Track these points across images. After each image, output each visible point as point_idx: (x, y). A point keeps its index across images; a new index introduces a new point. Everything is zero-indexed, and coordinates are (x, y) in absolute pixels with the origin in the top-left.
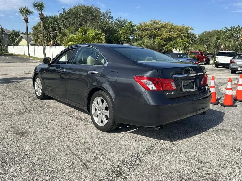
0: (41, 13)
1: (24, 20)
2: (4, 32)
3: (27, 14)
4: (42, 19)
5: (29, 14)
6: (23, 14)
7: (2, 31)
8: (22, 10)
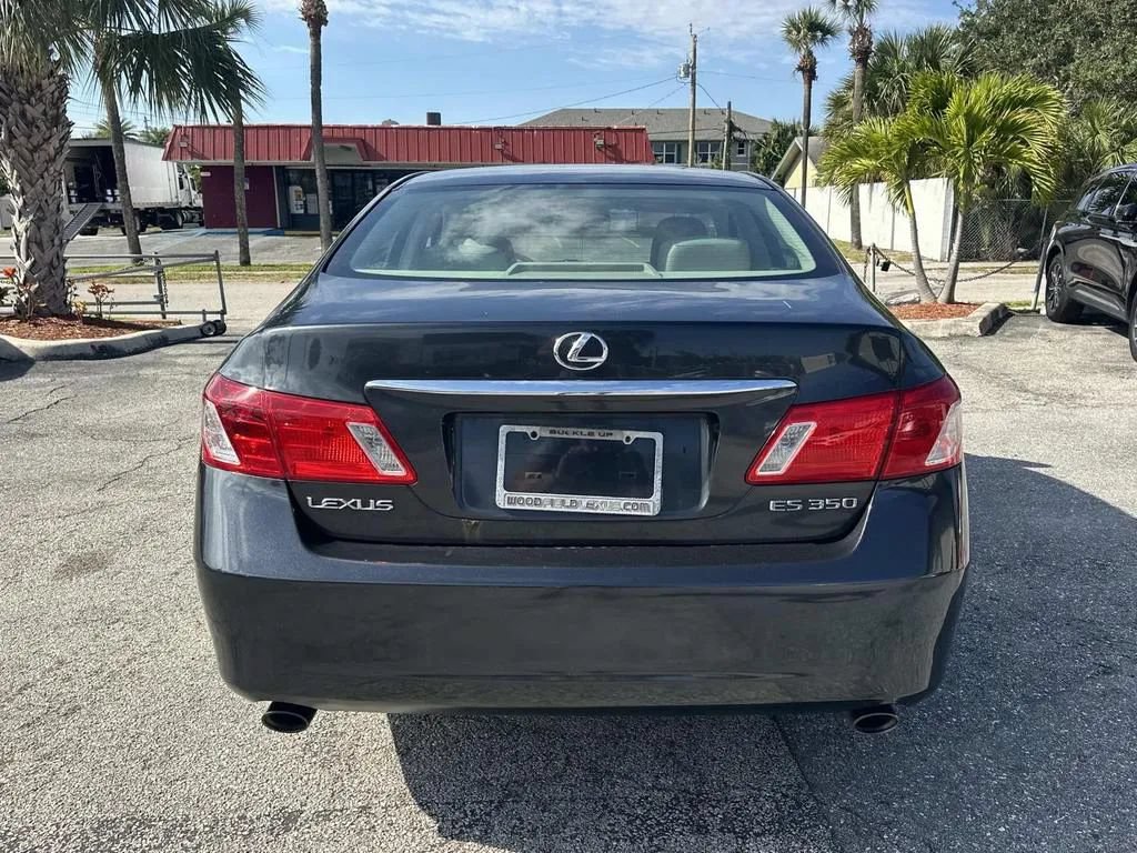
0: (861, 25)
1: (800, 69)
2: (737, 134)
3: (814, 38)
4: (860, 52)
5: (822, 40)
6: (796, 44)
7: (732, 128)
8: (794, 25)
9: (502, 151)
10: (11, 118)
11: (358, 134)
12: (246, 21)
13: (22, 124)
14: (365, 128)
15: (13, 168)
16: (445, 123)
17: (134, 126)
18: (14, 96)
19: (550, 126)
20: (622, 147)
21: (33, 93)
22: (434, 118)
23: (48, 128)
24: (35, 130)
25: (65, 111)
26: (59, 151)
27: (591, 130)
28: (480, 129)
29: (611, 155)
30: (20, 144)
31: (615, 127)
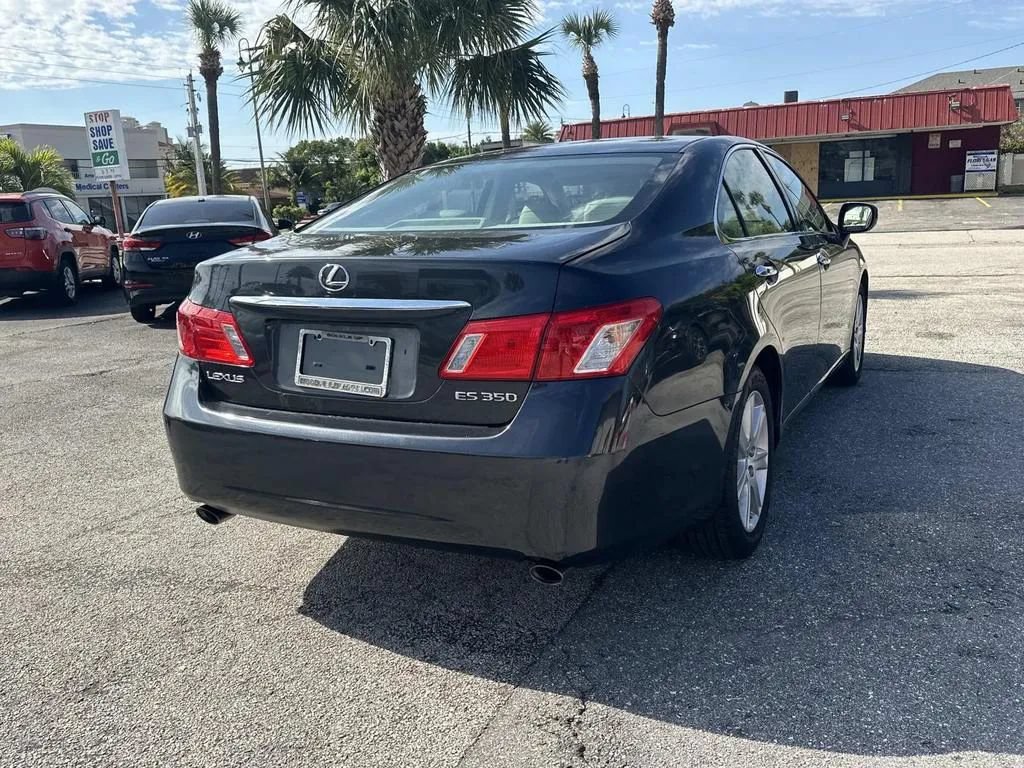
9: (848, 121)
10: (385, 131)
11: (713, 118)
12: (607, 31)
13: (392, 136)
14: (719, 112)
15: (386, 169)
16: (801, 100)
17: (551, 128)
18: (387, 114)
19: (922, 90)
20: (981, 107)
21: (399, 112)
22: (791, 96)
23: (410, 138)
24: (400, 139)
25: (422, 123)
26: (416, 154)
27: (947, 93)
28: (828, 103)
29: (967, 116)
30: (390, 151)
31: (974, 88)
